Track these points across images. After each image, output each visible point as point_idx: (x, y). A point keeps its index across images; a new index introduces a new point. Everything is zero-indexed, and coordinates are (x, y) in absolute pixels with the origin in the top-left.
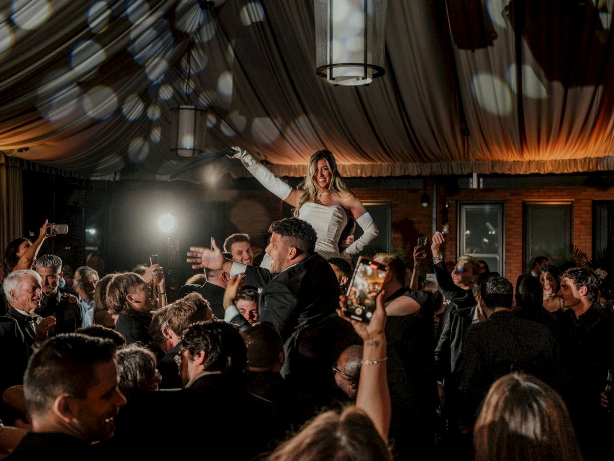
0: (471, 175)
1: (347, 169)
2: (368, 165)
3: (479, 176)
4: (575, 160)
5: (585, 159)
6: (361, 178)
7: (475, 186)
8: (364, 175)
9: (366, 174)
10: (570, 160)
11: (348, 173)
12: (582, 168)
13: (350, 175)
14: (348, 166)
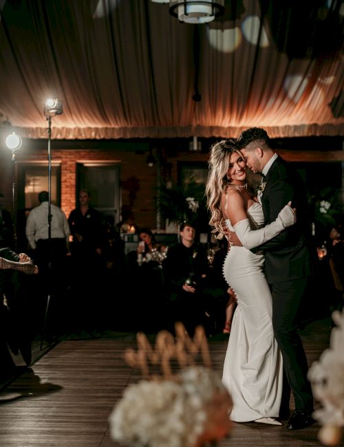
0: (191, 139)
1: (82, 132)
2: (102, 129)
3: (199, 139)
4: (278, 128)
5: (286, 127)
6: (95, 140)
7: (195, 148)
8: (98, 137)
9: (99, 136)
10: (274, 127)
11: (83, 135)
12: (284, 133)
13: (86, 136)
14: (84, 129)
